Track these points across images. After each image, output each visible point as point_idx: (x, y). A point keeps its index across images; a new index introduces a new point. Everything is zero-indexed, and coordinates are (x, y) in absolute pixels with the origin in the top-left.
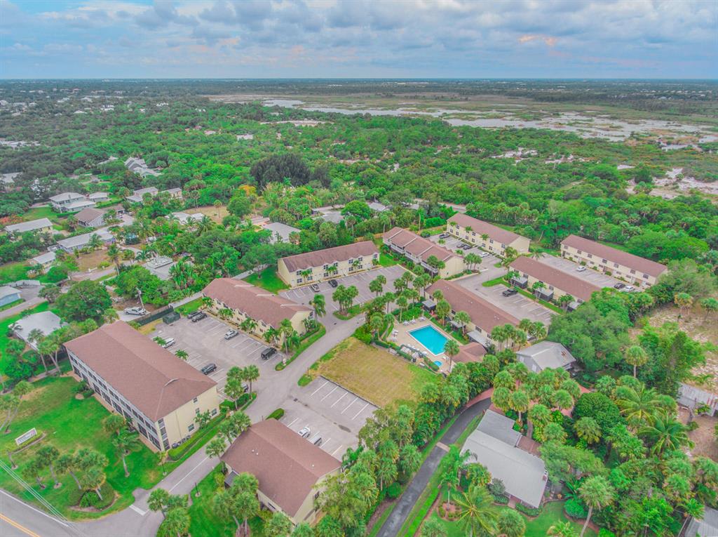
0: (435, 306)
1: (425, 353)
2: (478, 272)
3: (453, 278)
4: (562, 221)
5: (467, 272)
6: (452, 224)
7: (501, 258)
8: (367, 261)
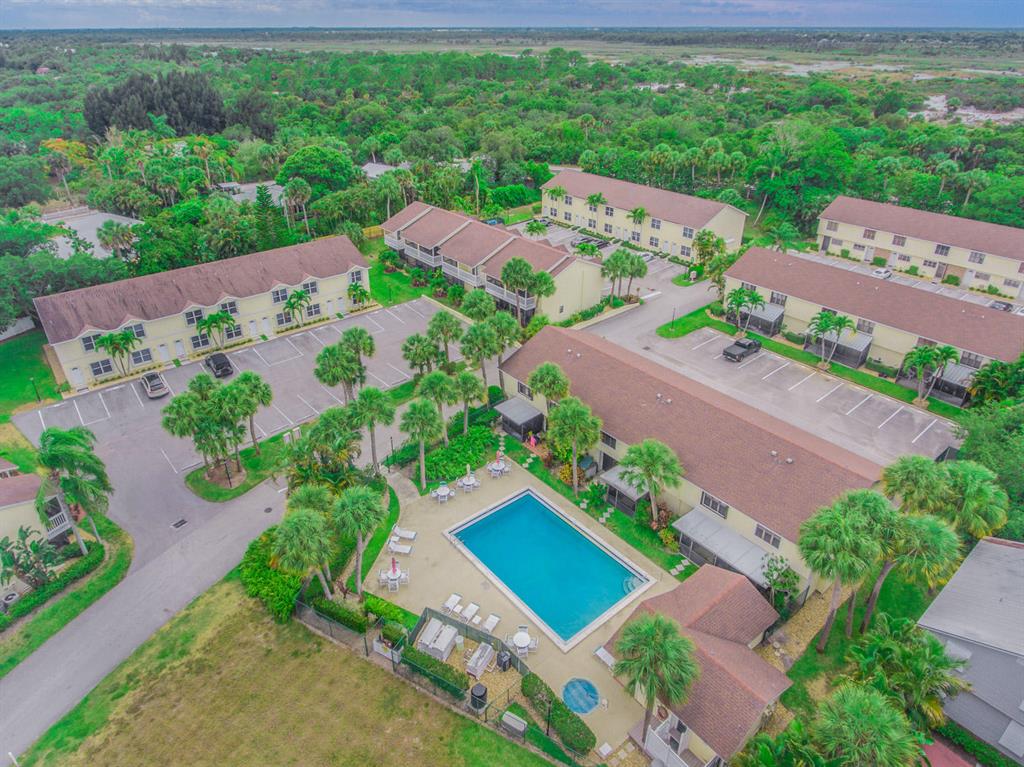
0: (541, 418)
1: (522, 639)
2: (637, 300)
3: (576, 320)
4: (816, 165)
5: (612, 302)
6: (555, 194)
7: (682, 263)
8: (332, 292)
